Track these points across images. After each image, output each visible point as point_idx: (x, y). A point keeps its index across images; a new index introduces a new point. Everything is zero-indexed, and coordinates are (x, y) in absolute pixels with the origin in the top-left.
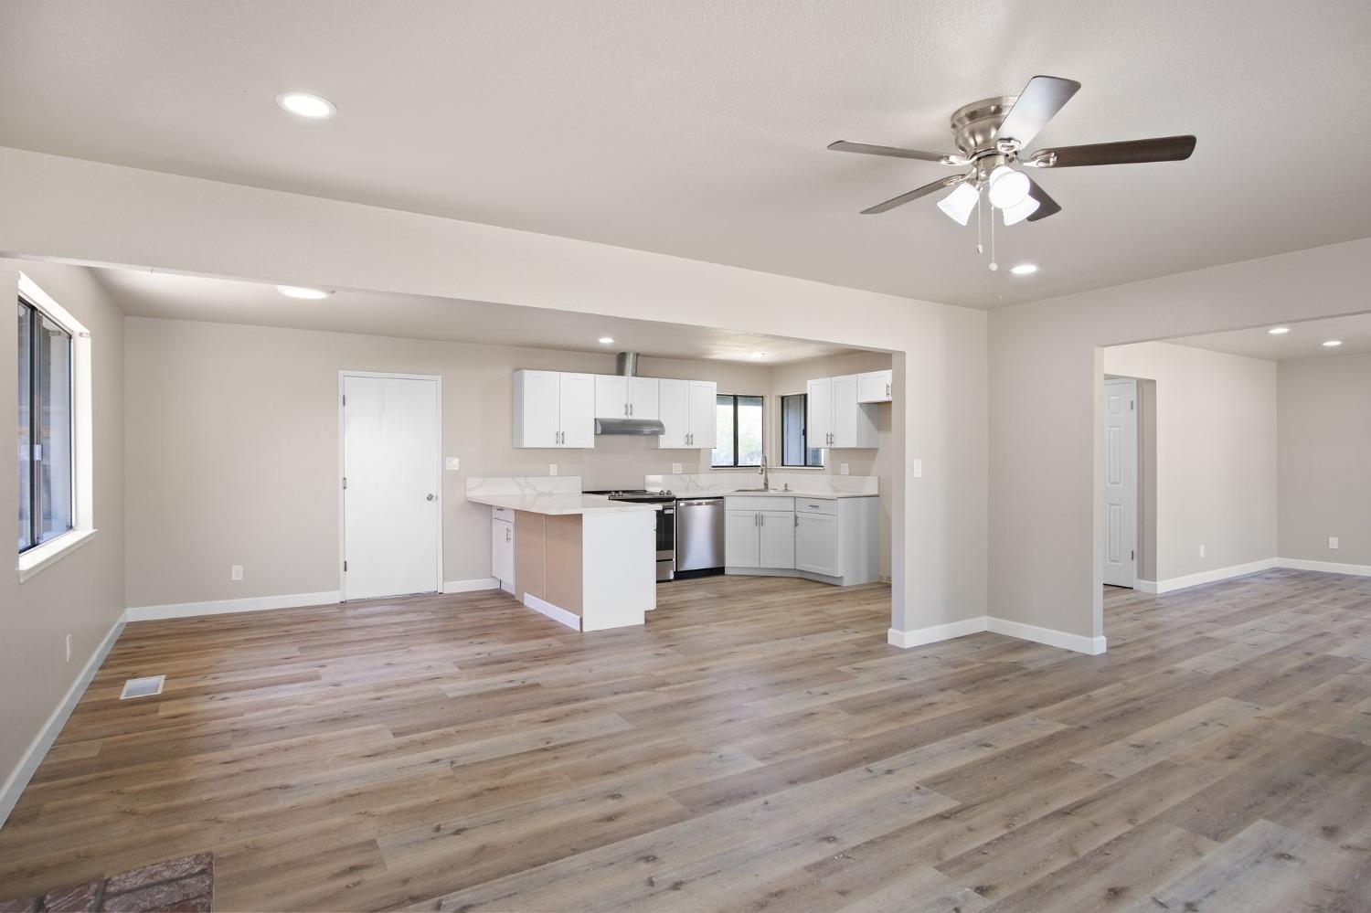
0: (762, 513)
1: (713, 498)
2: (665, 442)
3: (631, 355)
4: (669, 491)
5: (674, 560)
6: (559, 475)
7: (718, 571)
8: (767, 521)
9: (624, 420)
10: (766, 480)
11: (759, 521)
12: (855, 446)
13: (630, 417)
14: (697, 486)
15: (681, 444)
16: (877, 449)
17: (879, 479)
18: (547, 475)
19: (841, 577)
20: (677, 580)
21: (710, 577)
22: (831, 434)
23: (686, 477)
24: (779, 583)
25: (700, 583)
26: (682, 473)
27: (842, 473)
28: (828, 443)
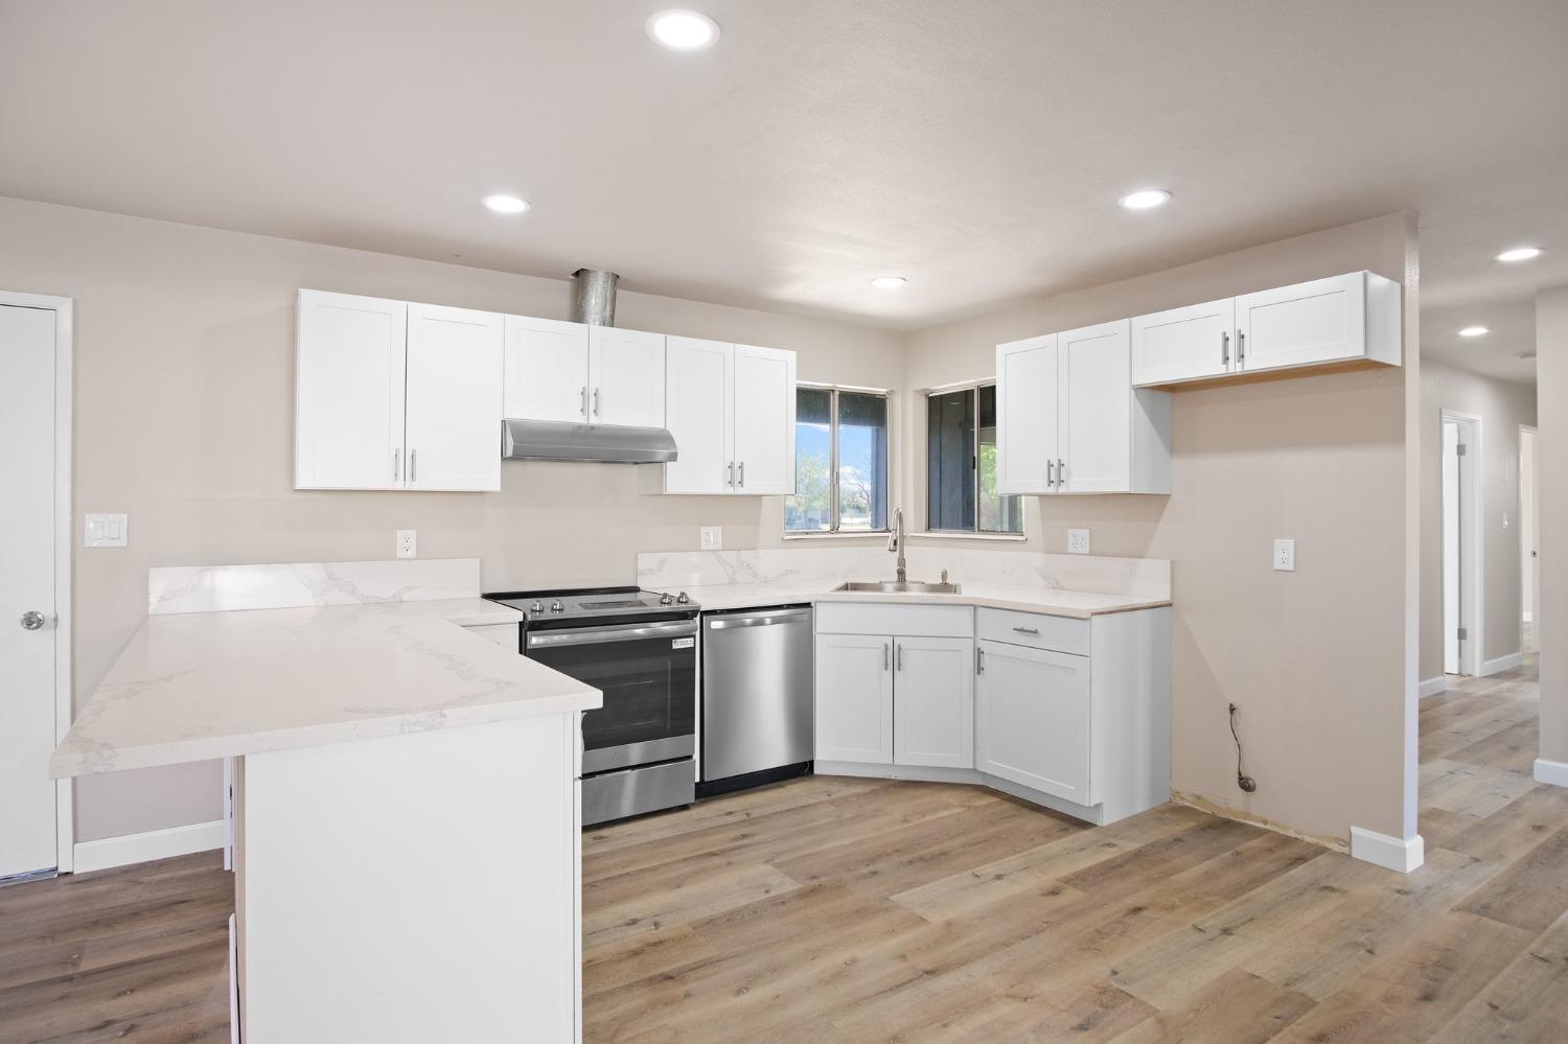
0: (899, 641)
1: (789, 606)
2: (678, 479)
3: (602, 274)
4: (683, 594)
5: (696, 757)
6: (423, 554)
7: (802, 770)
8: (911, 660)
9: (580, 427)
10: (902, 562)
11: (893, 659)
12: (1124, 487)
13: (594, 421)
14: (755, 575)
15: (717, 485)
16: (1169, 495)
17: (1172, 563)
18: (389, 555)
19: (1098, 806)
20: (702, 803)
21: (782, 786)
22: (1060, 461)
23: (731, 556)
24: (945, 813)
25: (756, 813)
26: (719, 546)
27: (1070, 550)
28: (1050, 482)
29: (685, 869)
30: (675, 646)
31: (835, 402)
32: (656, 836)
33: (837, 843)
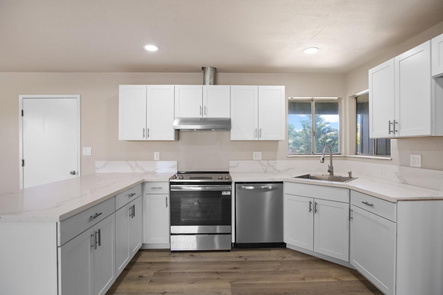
0: (316, 200)
1: (274, 182)
3: (209, 68)
5: (233, 234)
6: (161, 159)
8: (320, 208)
9: (200, 119)
10: (331, 167)
11: (313, 208)
13: (204, 117)
14: (275, 169)
15: (251, 137)
18: (152, 159)
20: (235, 251)
21: (270, 250)
22: (394, 121)
23: (265, 162)
24: (324, 280)
25: (249, 259)
26: (261, 159)
27: (411, 165)
28: (390, 132)
29: (203, 276)
30: (223, 194)
31: (313, 105)
32: (208, 260)
33: (264, 282)
